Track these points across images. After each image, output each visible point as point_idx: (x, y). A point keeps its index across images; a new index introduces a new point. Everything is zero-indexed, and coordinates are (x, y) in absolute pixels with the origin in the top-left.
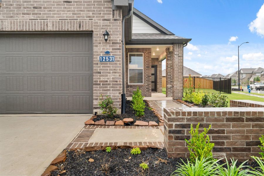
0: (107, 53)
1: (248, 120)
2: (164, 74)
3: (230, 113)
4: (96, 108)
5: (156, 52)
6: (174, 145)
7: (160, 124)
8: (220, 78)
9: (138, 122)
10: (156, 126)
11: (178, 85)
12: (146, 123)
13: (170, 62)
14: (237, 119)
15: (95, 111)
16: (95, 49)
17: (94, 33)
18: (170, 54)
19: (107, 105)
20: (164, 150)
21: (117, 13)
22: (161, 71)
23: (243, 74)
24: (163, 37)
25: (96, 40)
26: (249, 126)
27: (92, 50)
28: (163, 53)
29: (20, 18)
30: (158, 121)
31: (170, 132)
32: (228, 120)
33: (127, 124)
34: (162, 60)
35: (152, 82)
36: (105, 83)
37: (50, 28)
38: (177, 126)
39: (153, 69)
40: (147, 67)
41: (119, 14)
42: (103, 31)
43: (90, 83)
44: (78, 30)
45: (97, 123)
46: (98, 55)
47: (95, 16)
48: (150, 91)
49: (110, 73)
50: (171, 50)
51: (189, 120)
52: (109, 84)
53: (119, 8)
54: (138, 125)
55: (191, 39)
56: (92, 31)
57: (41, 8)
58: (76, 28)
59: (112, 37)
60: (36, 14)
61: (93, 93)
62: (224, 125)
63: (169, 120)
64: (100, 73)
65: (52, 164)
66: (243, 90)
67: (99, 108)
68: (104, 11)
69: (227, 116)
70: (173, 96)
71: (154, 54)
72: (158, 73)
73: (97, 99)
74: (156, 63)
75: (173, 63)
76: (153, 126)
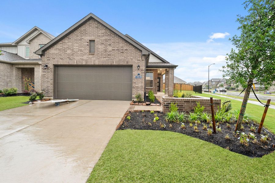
0: (139, 74)
1: (191, 102)
2: (164, 82)
3: (185, 99)
4: (133, 98)
5: (160, 71)
6: (166, 110)
7: (161, 105)
8: (196, 85)
9: (152, 104)
10: (159, 106)
11: (171, 88)
12: (155, 105)
13: (167, 76)
14: (188, 101)
15: (133, 99)
16: (133, 73)
17: (133, 66)
18: (167, 73)
19: (139, 97)
20: (162, 112)
21: (143, 57)
22: (162, 80)
23: (213, 82)
24: (164, 64)
25: (134, 69)
26: (192, 104)
27: (132, 73)
28: (164, 71)
29: (102, 59)
30: (160, 104)
31: (164, 105)
32: (184, 102)
33: (147, 105)
34: (163, 75)
35: (158, 86)
36: (138, 87)
37: (115, 64)
38: (167, 103)
39: (158, 79)
40: (155, 79)
41: (144, 58)
42: (137, 65)
43: (131, 88)
44: (126, 64)
45: (135, 104)
46: (135, 75)
47: (134, 58)
48: (157, 91)
49: (139, 83)
50: (168, 70)
51: (171, 101)
52: (139, 88)
53: (144, 55)
54: (152, 105)
55: (178, 66)
56: (132, 65)
57: (111, 55)
58: (125, 64)
59: (141, 68)
60: (109, 58)
61: (132, 92)
62: (183, 103)
63: (164, 101)
64: (135, 83)
65: (125, 114)
66: (211, 92)
67: (135, 98)
68: (137, 56)
69: (184, 101)
70: (168, 94)
71: (159, 72)
72: (161, 81)
73: (134, 94)
74: (160, 76)
75: (169, 77)
76: (158, 106)
